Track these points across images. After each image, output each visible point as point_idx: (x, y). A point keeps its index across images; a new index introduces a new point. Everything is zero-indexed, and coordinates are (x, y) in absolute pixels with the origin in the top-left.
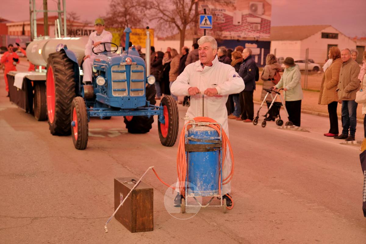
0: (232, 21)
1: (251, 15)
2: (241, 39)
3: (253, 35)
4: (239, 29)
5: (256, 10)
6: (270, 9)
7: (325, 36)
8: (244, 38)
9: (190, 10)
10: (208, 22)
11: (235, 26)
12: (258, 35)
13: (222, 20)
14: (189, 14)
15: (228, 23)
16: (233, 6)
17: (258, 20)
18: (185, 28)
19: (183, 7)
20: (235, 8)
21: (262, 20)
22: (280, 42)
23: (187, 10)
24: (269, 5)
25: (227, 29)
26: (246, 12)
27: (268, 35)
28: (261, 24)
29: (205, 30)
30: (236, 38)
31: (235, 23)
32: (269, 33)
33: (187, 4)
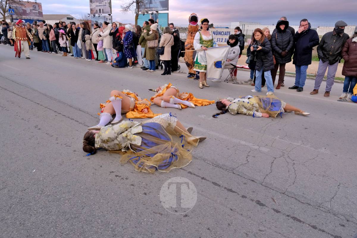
0: (26, 12)
1: (34, 10)
2: (31, 19)
3: (36, 18)
4: (30, 15)
5: (35, 8)
6: (41, 8)
7: (68, 19)
8: (33, 19)
9: (6, 7)
10: (13, 12)
11: (28, 14)
12: (38, 18)
13: (21, 11)
14: (6, 8)
15: (24, 12)
16: (24, 6)
17: (38, 12)
18: (5, 14)
19: (2, 5)
20: (25, 7)
21: (39, 11)
22: (51, 21)
23: (4, 6)
24: (41, 6)
25: (24, 15)
26: (32, 8)
27: (42, 18)
28: (39, 13)
29: (12, 15)
30: (29, 19)
31: (28, 12)
32: (43, 17)
33: (4, 4)
